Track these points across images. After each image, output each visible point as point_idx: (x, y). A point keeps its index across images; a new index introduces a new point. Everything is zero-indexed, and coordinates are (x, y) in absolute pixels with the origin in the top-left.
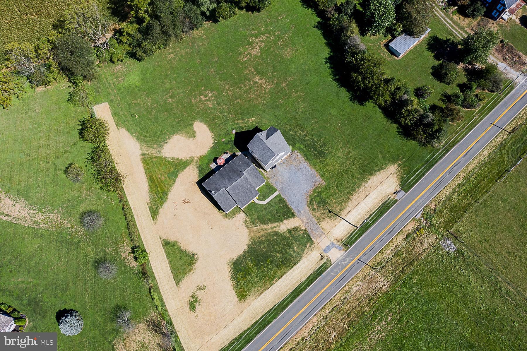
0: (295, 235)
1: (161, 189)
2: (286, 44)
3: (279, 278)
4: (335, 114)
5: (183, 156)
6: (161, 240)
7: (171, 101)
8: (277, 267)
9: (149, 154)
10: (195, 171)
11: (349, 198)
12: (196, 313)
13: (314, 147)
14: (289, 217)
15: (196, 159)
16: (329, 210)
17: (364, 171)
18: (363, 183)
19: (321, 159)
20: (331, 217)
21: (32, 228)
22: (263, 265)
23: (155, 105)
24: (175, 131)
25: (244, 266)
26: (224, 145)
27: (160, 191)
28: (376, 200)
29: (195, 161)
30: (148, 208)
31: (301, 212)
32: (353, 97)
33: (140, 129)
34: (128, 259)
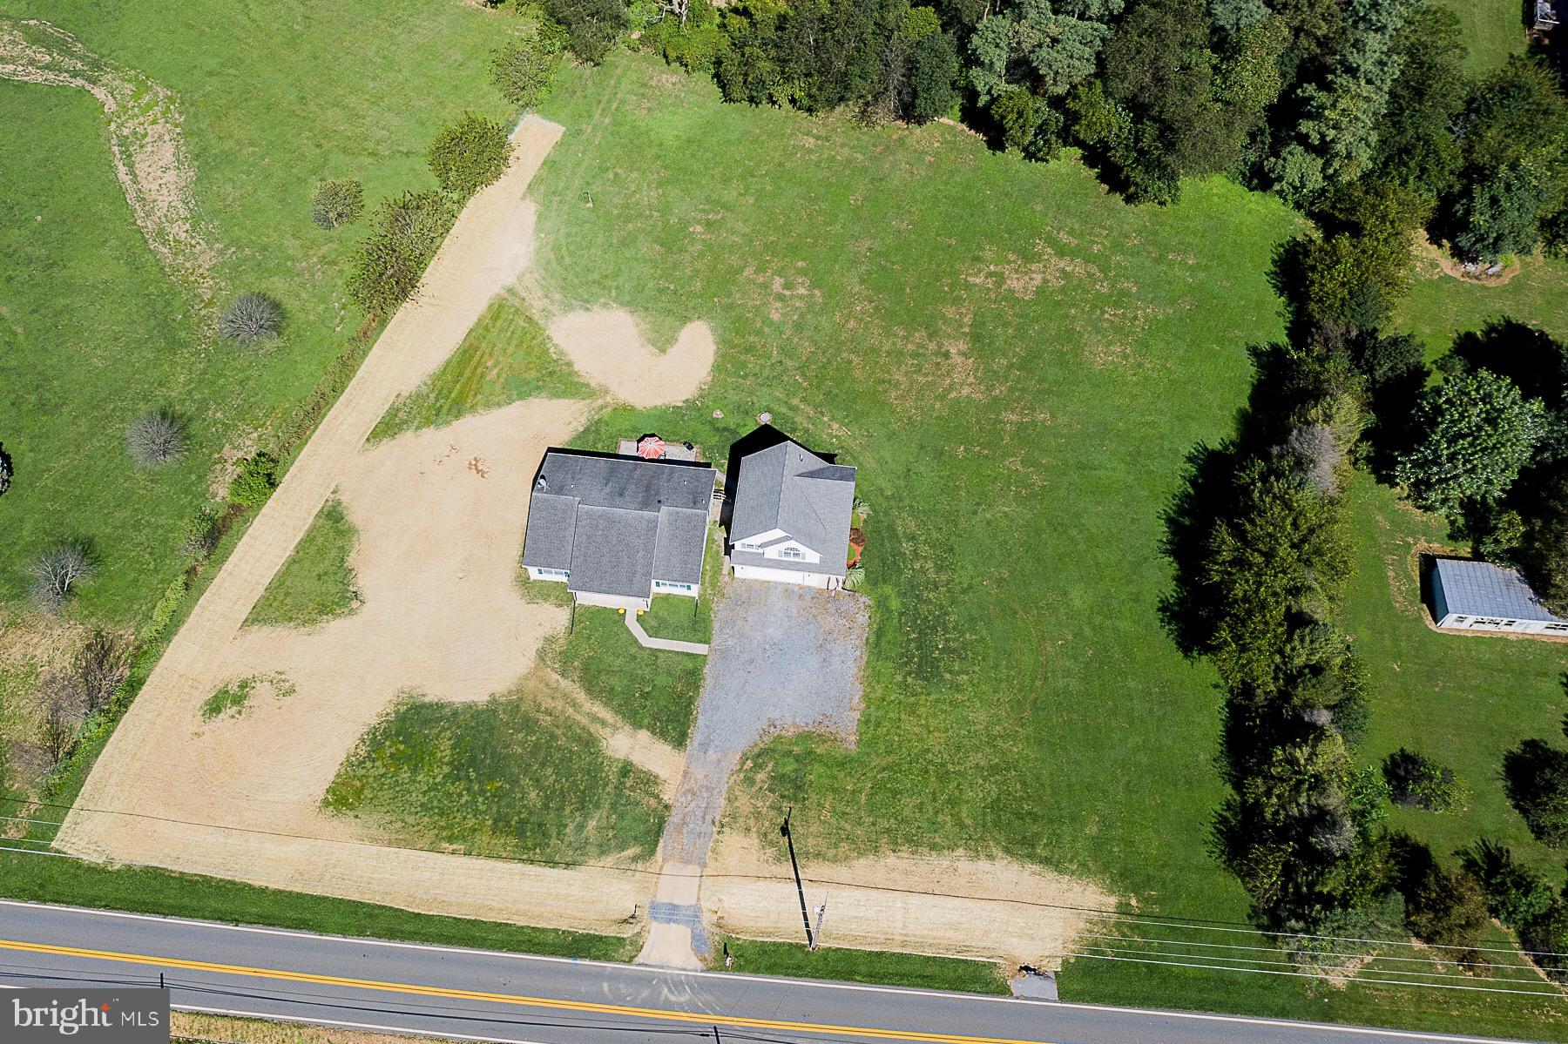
0: (627, 792)
1: (461, 392)
2: (1122, 328)
3: (468, 853)
4: (1077, 603)
5: (587, 365)
6: (332, 496)
7: (700, 233)
8: (496, 821)
9: (524, 299)
10: (575, 423)
11: (876, 850)
12: (206, 728)
13: (926, 634)
14: (663, 734)
15: (609, 399)
16: (786, 822)
17: (997, 824)
18: (960, 851)
19: (909, 680)
20: (772, 844)
21: (143, 237)
22: (471, 781)
23: (656, 214)
24: (635, 300)
25: (426, 736)
26: (708, 427)
27: (453, 395)
28: (950, 934)
29: (600, 402)
30: (387, 407)
31: (709, 753)
32: (1176, 608)
33: (569, 235)
34: (223, 470)
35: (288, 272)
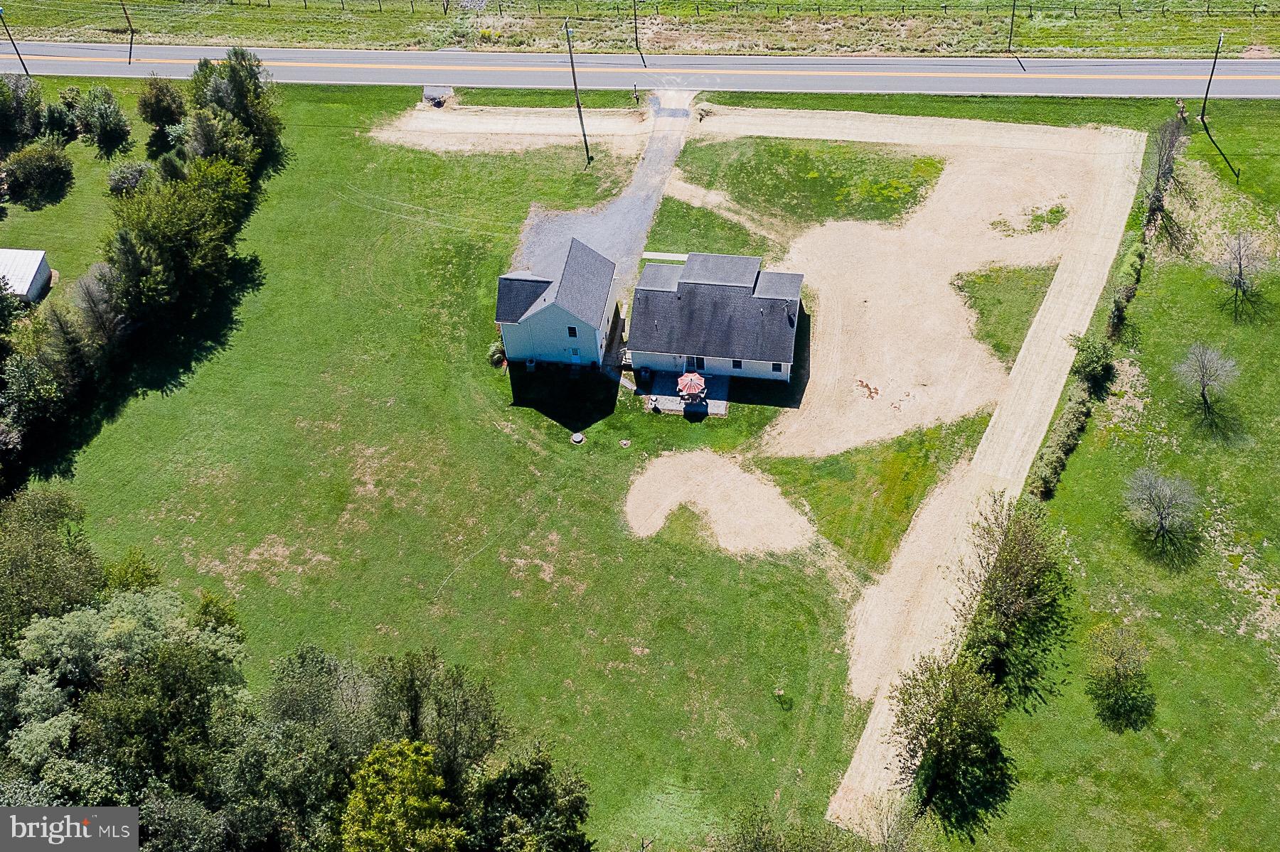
0: (708, 173)
2: (187, 501)
5: (764, 491)
6: (1010, 365)
7: (637, 645)
8: (807, 157)
9: (849, 568)
10: (774, 433)
12: (1059, 201)
13: (461, 273)
14: (680, 204)
15: (740, 458)
16: (589, 163)
17: (437, 168)
18: (466, 154)
19: (481, 244)
22: (830, 177)
23: (691, 675)
24: (717, 565)
26: (636, 432)
29: (749, 455)
30: (979, 448)
31: (644, 195)
33: (804, 650)
35: (1154, 603)
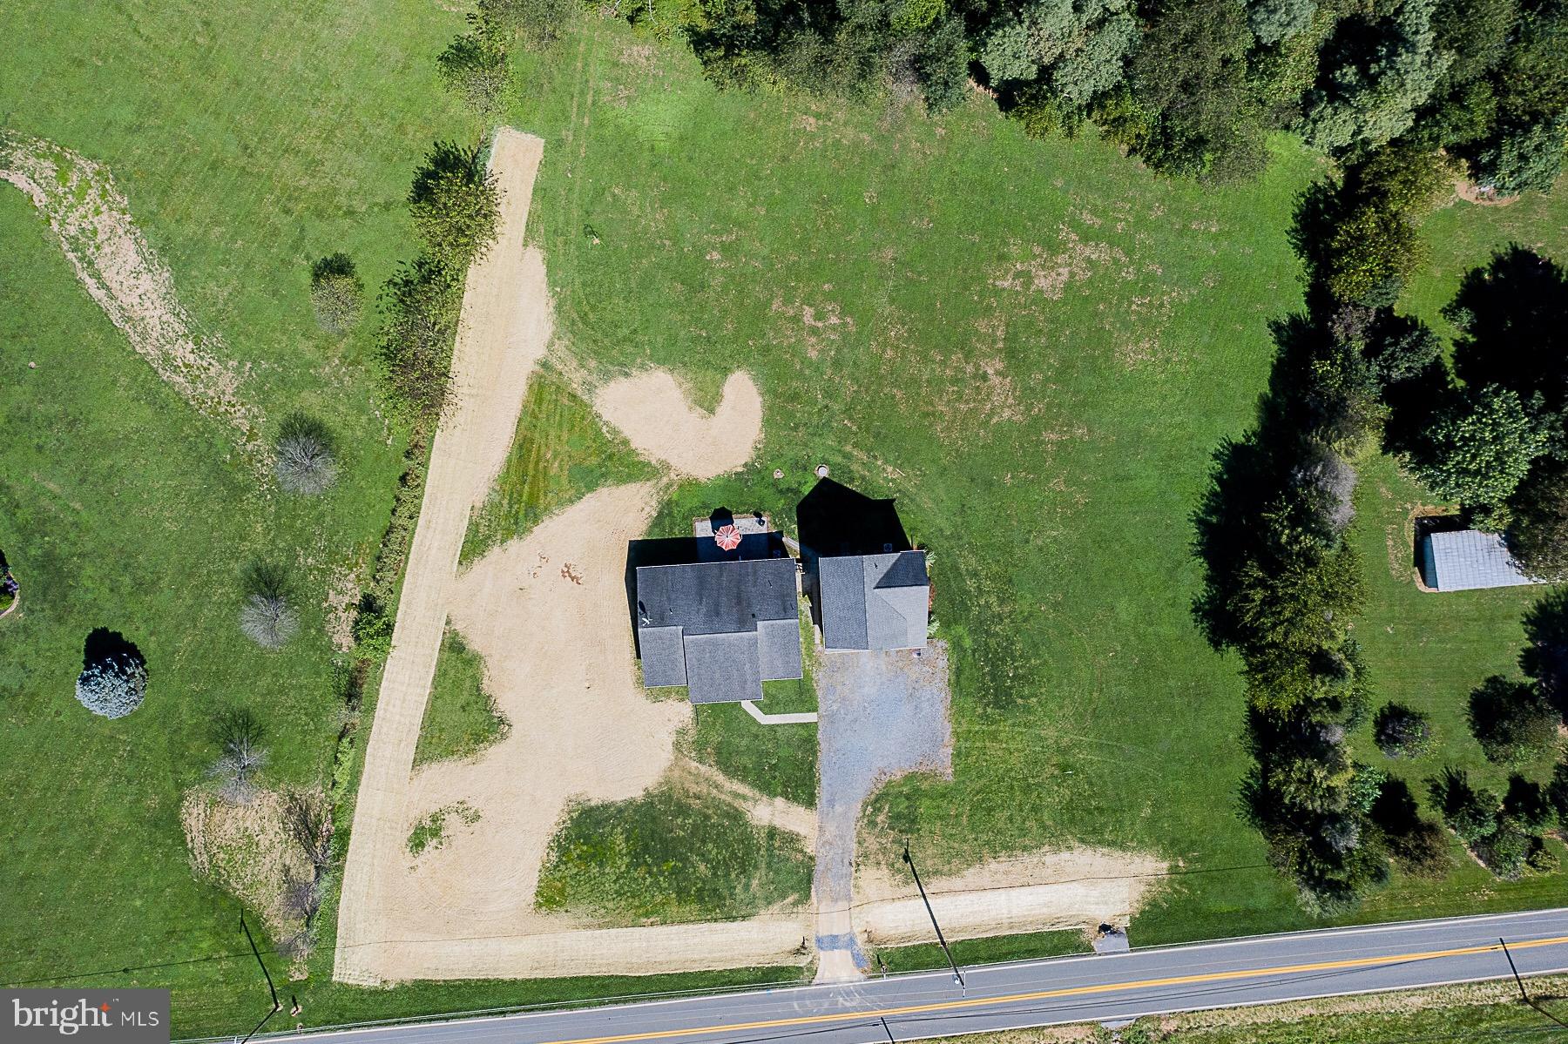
0: (777, 852)
1: (531, 494)
3: (664, 923)
4: (1124, 617)
5: (646, 442)
6: (447, 628)
7: (718, 261)
8: (678, 894)
9: (561, 373)
10: (647, 509)
11: (980, 859)
12: (417, 862)
13: (998, 666)
14: (796, 799)
15: (672, 475)
16: (907, 851)
17: (1072, 821)
18: (1047, 848)
19: (989, 710)
20: (899, 871)
21: (151, 367)
22: (649, 865)
23: (667, 243)
24: (670, 356)
25: (602, 835)
26: (772, 490)
27: (524, 498)
28: (1045, 910)
29: (665, 480)
30: (466, 522)
31: (837, 807)
32: (1207, 607)
33: (584, 284)
34: (338, 618)
35: (315, 382)
